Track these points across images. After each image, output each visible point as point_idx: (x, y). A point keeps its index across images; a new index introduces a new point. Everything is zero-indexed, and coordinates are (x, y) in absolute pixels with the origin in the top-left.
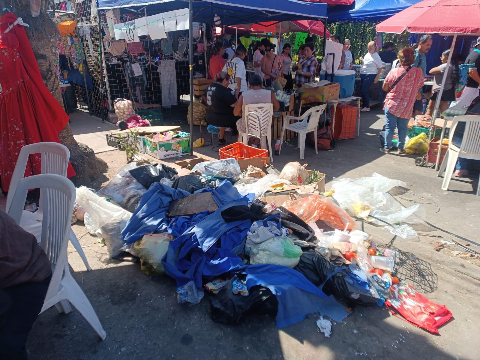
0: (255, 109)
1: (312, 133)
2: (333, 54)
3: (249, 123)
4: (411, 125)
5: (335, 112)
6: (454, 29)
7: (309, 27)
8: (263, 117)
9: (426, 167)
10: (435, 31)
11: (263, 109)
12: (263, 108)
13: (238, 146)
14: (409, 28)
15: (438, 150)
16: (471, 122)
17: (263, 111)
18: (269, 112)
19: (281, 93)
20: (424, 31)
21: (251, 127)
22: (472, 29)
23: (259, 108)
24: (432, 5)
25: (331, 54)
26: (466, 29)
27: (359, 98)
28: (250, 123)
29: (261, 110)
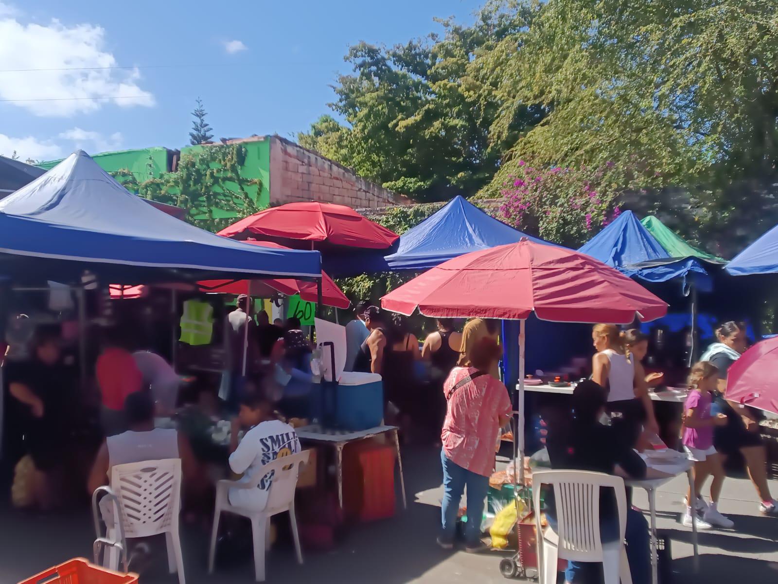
0: (135, 474)
1: (285, 516)
2: (331, 344)
3: (122, 506)
4: (500, 481)
5: (340, 462)
6: (492, 312)
7: (298, 290)
8: (156, 489)
9: (525, 578)
10: (463, 314)
11: (154, 472)
12: (154, 469)
13: (74, 569)
14: (423, 307)
15: (536, 540)
16: (560, 484)
17: (155, 477)
18: (172, 477)
19: (225, 425)
20: (446, 313)
21: (130, 515)
22: (519, 312)
23: (146, 470)
24: (461, 268)
25: (326, 344)
26: (510, 311)
27: (394, 429)
28: (127, 506)
29: (150, 474)
